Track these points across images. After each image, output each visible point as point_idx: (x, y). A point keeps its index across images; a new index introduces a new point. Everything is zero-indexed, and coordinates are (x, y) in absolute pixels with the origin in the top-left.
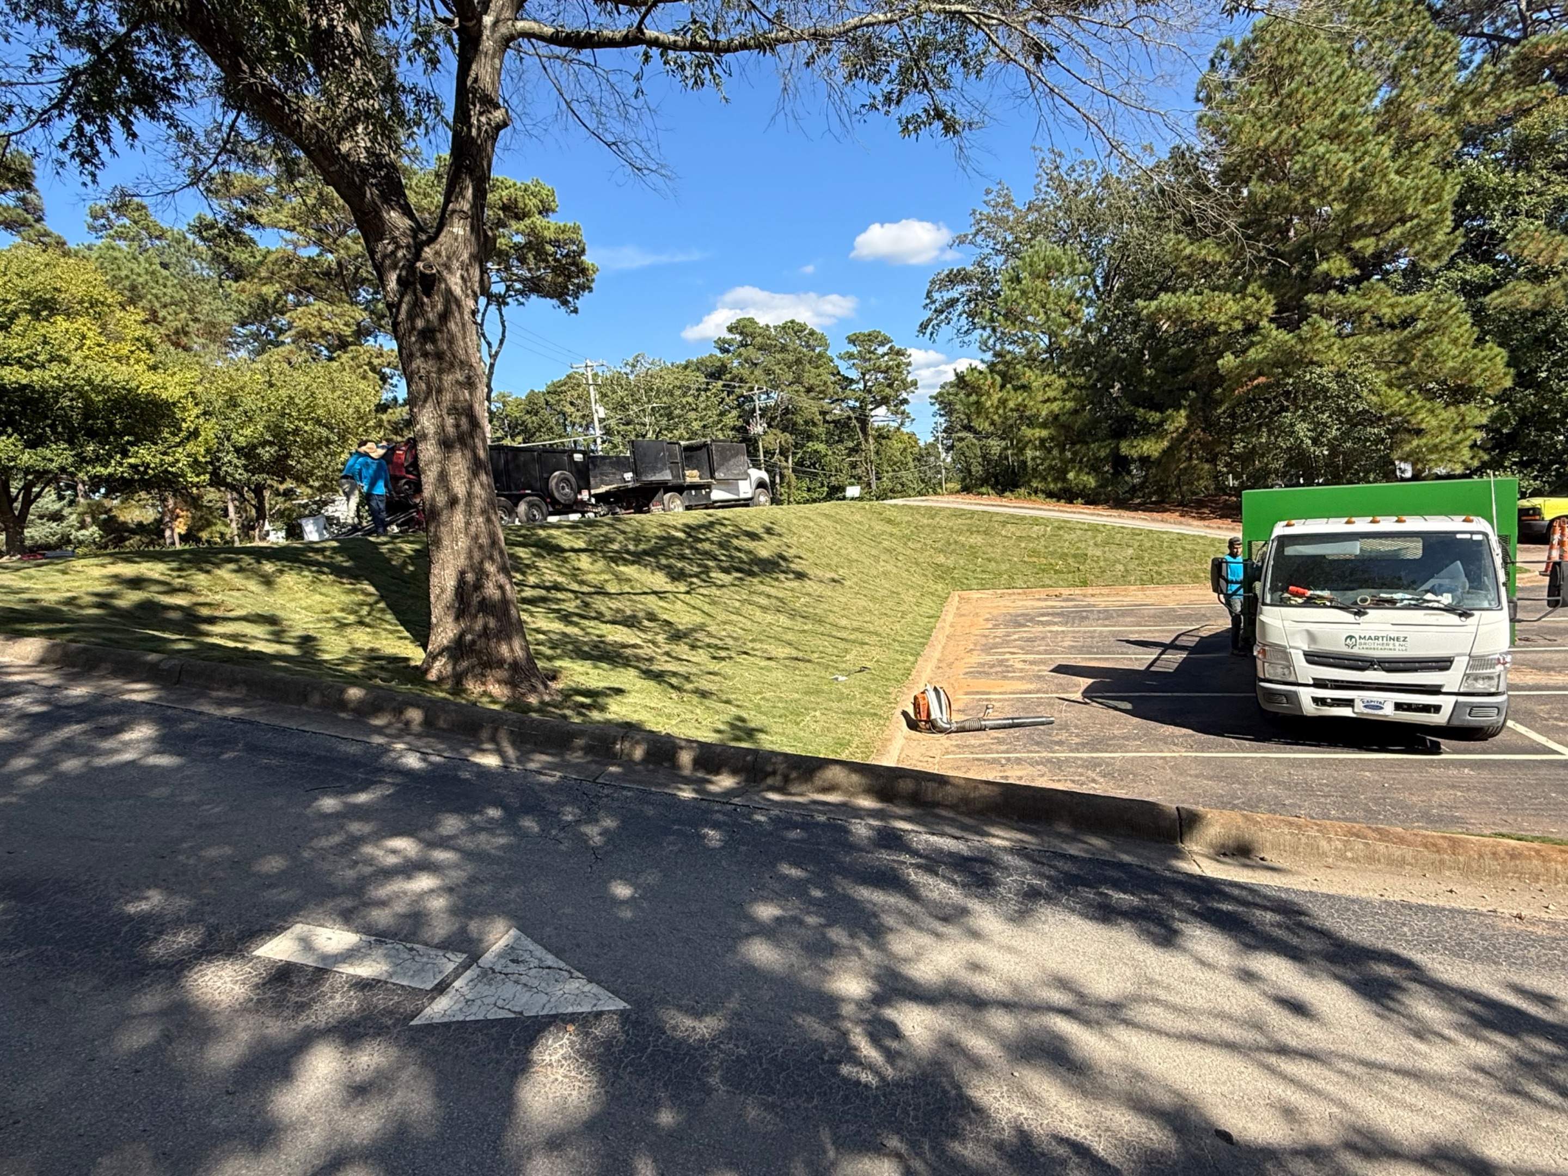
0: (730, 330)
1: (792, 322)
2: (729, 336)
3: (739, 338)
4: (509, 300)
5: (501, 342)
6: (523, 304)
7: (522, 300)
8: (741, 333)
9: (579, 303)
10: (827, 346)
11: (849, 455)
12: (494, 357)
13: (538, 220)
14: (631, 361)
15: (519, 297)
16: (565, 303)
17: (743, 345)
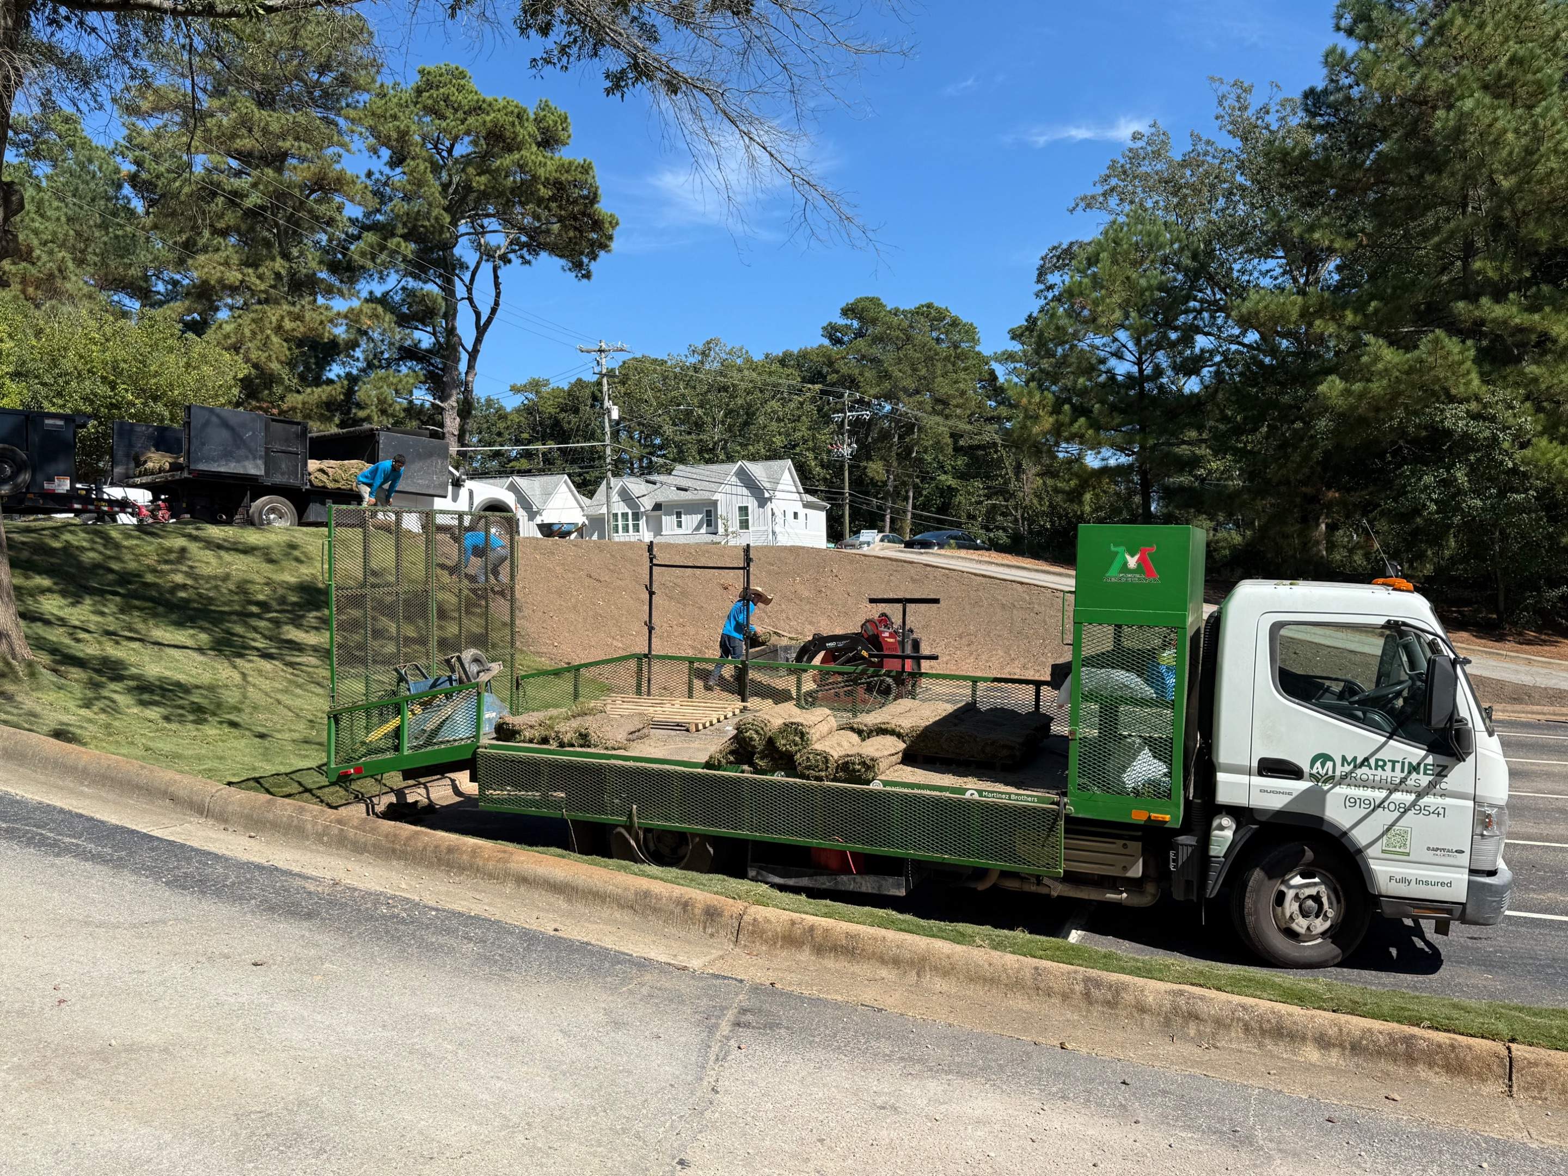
0: (845, 312)
1: (929, 306)
2: (842, 321)
3: (856, 324)
4: (512, 256)
5: (494, 311)
6: (529, 262)
7: (528, 257)
8: (861, 319)
9: (593, 266)
10: (975, 341)
11: (988, 497)
12: (481, 330)
13: (531, 154)
14: (700, 347)
15: (525, 252)
16: (578, 266)
17: (860, 334)
